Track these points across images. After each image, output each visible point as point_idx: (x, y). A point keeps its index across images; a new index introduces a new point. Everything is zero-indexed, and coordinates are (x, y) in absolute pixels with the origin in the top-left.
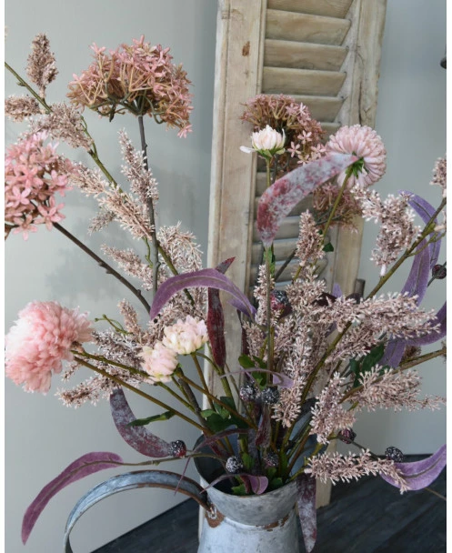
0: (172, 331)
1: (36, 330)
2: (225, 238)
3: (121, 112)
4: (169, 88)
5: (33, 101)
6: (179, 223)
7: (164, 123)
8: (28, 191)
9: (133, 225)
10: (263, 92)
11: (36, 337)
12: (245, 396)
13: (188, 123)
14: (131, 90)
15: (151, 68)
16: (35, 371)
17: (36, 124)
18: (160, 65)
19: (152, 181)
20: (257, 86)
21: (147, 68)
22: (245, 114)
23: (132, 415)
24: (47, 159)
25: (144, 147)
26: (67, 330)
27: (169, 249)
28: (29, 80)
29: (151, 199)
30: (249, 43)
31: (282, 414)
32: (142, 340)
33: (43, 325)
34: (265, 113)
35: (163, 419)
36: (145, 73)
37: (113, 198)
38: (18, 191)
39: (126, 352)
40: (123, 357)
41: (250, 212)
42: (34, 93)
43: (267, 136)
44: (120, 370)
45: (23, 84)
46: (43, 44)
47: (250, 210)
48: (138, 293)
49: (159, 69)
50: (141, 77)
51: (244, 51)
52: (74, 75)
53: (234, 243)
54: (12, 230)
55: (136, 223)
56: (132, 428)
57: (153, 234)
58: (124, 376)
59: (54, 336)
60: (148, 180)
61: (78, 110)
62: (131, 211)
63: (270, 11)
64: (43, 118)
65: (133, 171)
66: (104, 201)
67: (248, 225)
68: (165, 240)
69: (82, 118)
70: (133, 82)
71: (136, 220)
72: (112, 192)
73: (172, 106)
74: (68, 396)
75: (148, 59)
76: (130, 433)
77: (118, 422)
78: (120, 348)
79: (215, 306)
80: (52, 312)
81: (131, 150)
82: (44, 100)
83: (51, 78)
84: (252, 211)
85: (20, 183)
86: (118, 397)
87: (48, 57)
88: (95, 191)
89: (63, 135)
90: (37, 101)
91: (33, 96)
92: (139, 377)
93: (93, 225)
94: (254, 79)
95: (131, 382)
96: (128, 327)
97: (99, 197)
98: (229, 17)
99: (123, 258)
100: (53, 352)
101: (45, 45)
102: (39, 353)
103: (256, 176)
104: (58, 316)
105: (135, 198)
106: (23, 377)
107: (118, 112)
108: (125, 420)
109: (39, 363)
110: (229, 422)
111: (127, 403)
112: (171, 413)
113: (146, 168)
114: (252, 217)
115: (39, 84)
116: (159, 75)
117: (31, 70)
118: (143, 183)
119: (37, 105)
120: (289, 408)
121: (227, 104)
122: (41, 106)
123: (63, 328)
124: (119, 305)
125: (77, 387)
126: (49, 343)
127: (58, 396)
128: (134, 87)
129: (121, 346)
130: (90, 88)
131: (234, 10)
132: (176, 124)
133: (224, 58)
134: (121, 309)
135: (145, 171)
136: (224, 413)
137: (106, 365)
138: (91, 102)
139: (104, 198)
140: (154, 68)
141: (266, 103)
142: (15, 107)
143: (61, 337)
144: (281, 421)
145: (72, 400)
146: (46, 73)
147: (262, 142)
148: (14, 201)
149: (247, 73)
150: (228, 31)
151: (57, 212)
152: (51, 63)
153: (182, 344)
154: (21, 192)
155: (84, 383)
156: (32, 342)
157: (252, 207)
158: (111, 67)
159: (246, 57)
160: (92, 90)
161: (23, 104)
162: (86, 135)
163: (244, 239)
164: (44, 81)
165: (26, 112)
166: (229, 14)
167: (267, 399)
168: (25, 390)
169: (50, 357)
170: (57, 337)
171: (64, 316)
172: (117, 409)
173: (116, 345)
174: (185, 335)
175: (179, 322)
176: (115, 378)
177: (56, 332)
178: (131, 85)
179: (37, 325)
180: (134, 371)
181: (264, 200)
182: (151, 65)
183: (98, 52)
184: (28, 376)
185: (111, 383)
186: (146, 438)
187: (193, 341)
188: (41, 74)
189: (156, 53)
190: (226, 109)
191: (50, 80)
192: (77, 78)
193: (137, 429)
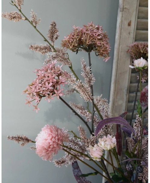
0: (102, 140)
1: (49, 136)
2: (117, 100)
3: (80, 50)
4: (102, 42)
5: (49, 47)
6: (102, 95)
7: (99, 56)
8: (51, 84)
9: (85, 96)
10: (136, 41)
11: (49, 139)
12: (128, 168)
13: (109, 56)
14: (87, 43)
15: (96, 35)
16: (48, 152)
17: (51, 56)
18: (99, 33)
19: (93, 79)
20: (133, 38)
21: (95, 35)
22: (128, 50)
23: (81, 172)
24: (58, 71)
25: (90, 65)
26: (60, 137)
27: (98, 105)
28: (48, 39)
29: (92, 86)
30: (131, 21)
31: (142, 177)
32: (87, 142)
33: (51, 134)
34: (137, 50)
35: (93, 175)
36: (94, 37)
37: (79, 86)
38: (47, 84)
39: (79, 146)
40: (78, 148)
41: (127, 90)
42: (50, 44)
43: (141, 62)
44: (76, 153)
45: (46, 40)
46: (54, 25)
47: (128, 88)
48: (86, 123)
49: (99, 35)
50: (92, 38)
51: (128, 24)
52: (65, 37)
53: (120, 102)
54: (43, 98)
55: (86, 95)
56: (81, 177)
57: (93, 100)
58: (78, 156)
59: (56, 139)
60: (91, 78)
61: (65, 50)
62: (85, 91)
63: (140, 8)
64: (54, 54)
65: (86, 75)
66: (75, 86)
67: (127, 95)
68: (96, 102)
69: (67, 54)
70: (89, 40)
71: (87, 94)
72: (78, 83)
73: (103, 49)
74: (57, 163)
75: (95, 31)
76: (80, 179)
77: (75, 174)
78: (77, 144)
79: (119, 131)
80: (55, 129)
81: (85, 66)
82: (53, 46)
83: (57, 38)
84: (129, 89)
85: (48, 80)
86: (75, 164)
87: (56, 30)
88: (72, 83)
89: (61, 60)
90: (50, 47)
91: (49, 45)
92: (84, 157)
93: (66, 93)
94: (132, 35)
95: (80, 158)
96: (81, 136)
97: (73, 85)
98: (123, 11)
99: (78, 107)
100: (55, 146)
101: (55, 26)
102: (50, 146)
103: (131, 75)
104: (57, 131)
105: (87, 86)
106: (43, 154)
107: (79, 50)
108: (78, 174)
109: (50, 149)
110: (120, 179)
111: (79, 167)
112: (97, 173)
113: (91, 73)
114: (128, 92)
115: (52, 40)
116: (99, 37)
117: (49, 36)
118: (89, 79)
119: (50, 48)
120: (146, 175)
121: (121, 46)
122: (52, 48)
123: (59, 136)
124: (78, 128)
125: (60, 159)
126: (54, 142)
127: (54, 162)
128: (89, 42)
129: (77, 143)
130: (71, 42)
131: (125, 8)
132: (103, 56)
133: (120, 27)
134: (79, 129)
135: (90, 75)
136: (120, 175)
137: (70, 150)
138: (71, 47)
139: (75, 85)
140: (97, 35)
141: (138, 46)
142: (42, 49)
143: (58, 139)
144: (142, 180)
145: (59, 164)
146: (55, 37)
147: (139, 64)
148: (46, 88)
149: (129, 33)
150: (122, 16)
151: (61, 92)
152: (57, 32)
153: (106, 146)
154: (48, 84)
155: (63, 158)
156: (47, 141)
157: (129, 88)
158: (80, 34)
159: (129, 27)
160: (71, 43)
161: (45, 48)
162: (68, 60)
163: (125, 101)
164: (54, 39)
165: (46, 51)
166: (123, 9)
167: (138, 171)
168: (43, 159)
169: (54, 147)
170: (57, 140)
171: (59, 131)
172: (75, 169)
173: (75, 143)
174: (107, 142)
175: (105, 137)
176: (75, 156)
177: (57, 138)
178: (88, 41)
179: (50, 135)
180: (82, 154)
181: (144, 91)
182: (96, 33)
183: (75, 29)
184: (45, 154)
185: (73, 159)
186: (86, 182)
187: (110, 145)
188: (53, 37)
189: (98, 29)
190: (120, 48)
191: (56, 39)
192: (66, 38)
193: (83, 178)
